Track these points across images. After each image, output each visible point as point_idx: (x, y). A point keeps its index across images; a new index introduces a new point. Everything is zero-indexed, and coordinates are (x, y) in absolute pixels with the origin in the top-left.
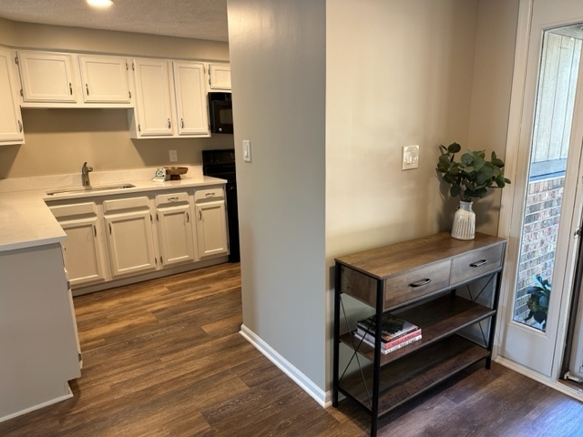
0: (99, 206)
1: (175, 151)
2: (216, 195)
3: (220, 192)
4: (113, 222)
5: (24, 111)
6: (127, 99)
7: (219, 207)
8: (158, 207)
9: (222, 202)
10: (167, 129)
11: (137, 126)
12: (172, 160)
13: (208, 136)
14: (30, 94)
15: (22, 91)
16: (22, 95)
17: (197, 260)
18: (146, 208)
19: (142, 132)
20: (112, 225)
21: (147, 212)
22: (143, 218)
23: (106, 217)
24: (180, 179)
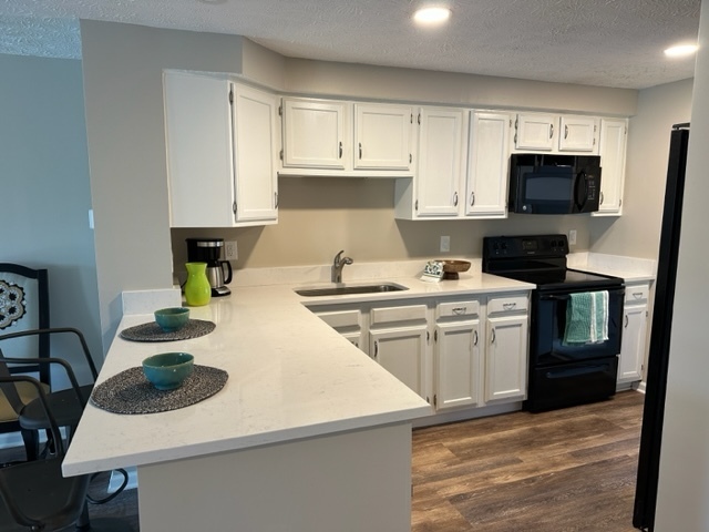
0: (365, 316)
1: (448, 238)
2: (518, 307)
3: (523, 303)
4: (381, 340)
5: (282, 180)
6: (405, 163)
7: (520, 325)
8: (438, 321)
9: (525, 318)
10: (452, 207)
11: (414, 202)
12: (443, 250)
13: (504, 217)
14: (291, 158)
15: (282, 152)
16: (282, 158)
17: (481, 404)
18: (422, 321)
19: (420, 211)
20: (378, 344)
21: (424, 327)
22: (418, 336)
23: (373, 332)
24: (457, 279)
